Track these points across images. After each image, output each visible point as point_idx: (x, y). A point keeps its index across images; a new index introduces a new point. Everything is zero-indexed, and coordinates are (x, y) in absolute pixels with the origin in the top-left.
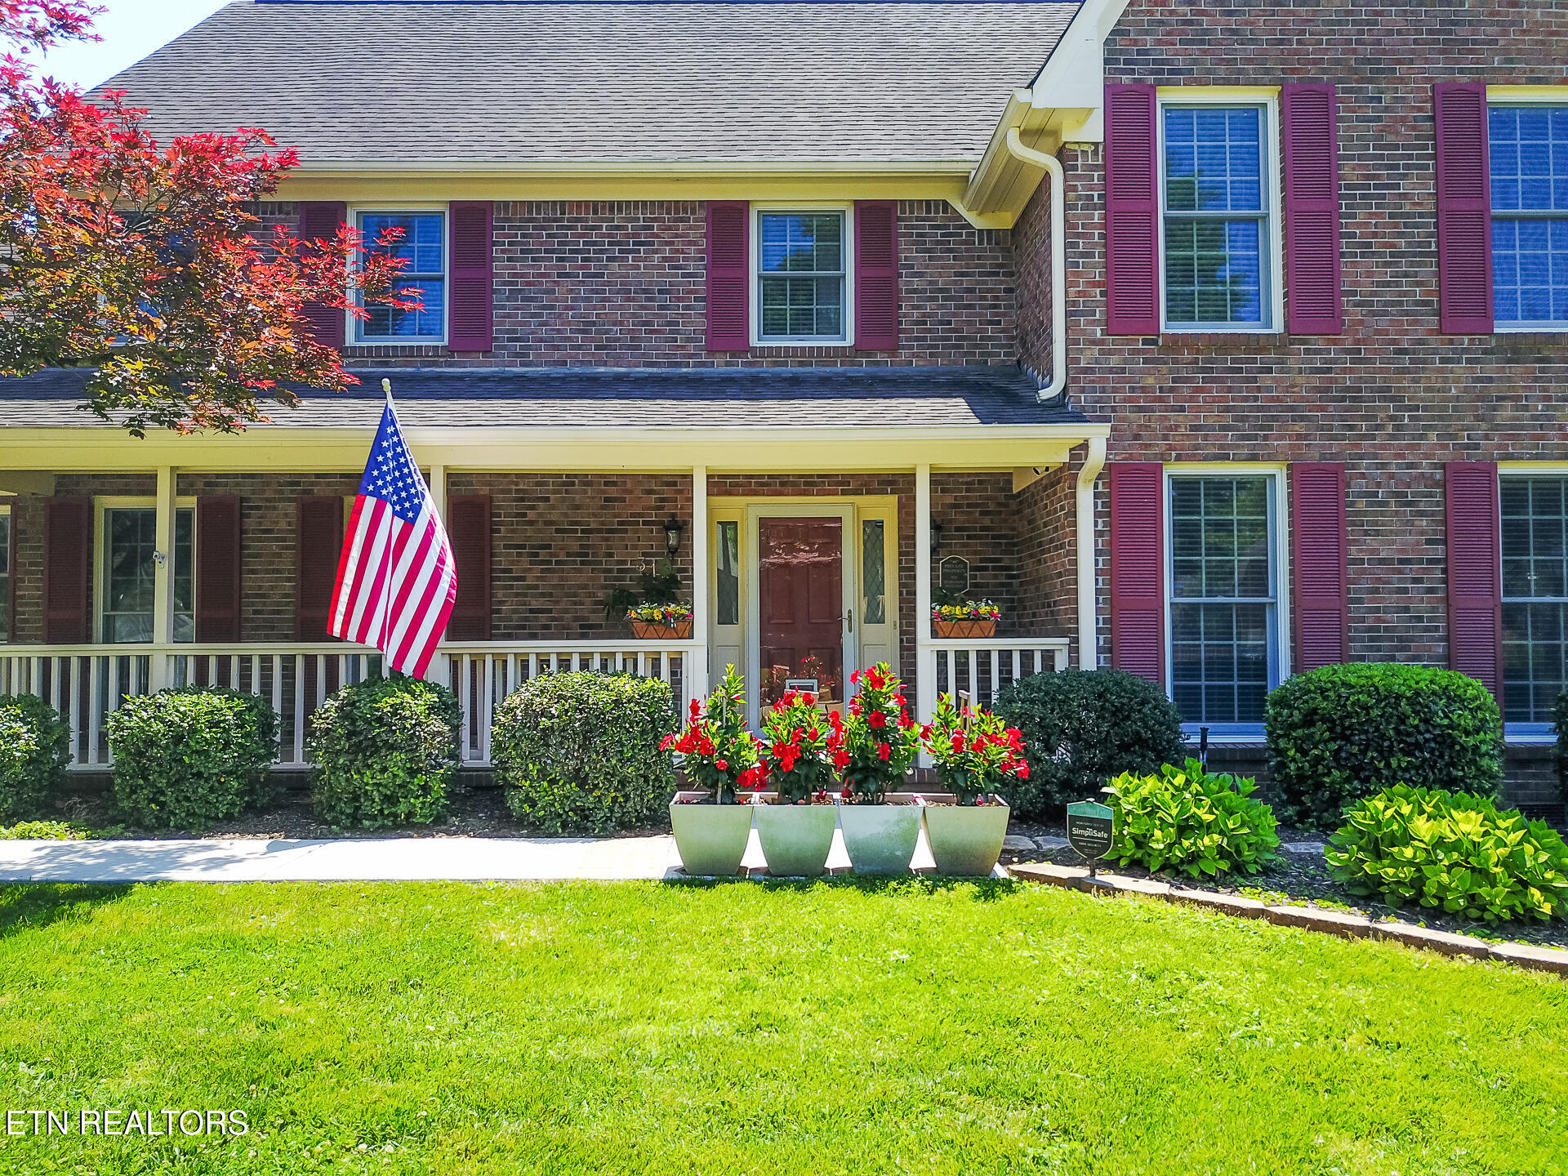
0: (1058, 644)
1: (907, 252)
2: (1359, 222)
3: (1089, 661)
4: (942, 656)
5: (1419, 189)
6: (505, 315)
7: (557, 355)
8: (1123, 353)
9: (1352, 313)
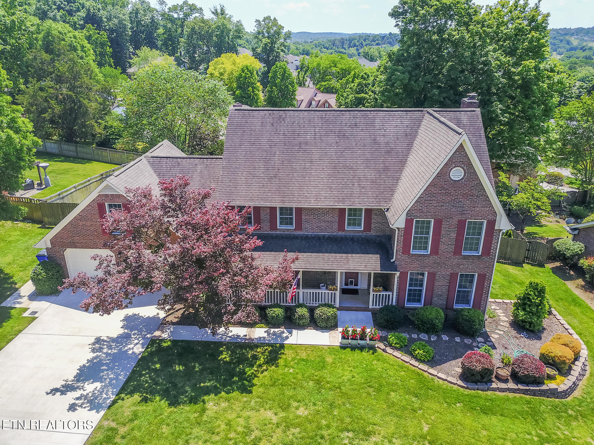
0: (391, 293)
1: (373, 216)
2: (443, 240)
3: (394, 304)
4: (374, 295)
5: (454, 235)
6: (304, 225)
7: (313, 231)
8: (405, 257)
9: (440, 252)
